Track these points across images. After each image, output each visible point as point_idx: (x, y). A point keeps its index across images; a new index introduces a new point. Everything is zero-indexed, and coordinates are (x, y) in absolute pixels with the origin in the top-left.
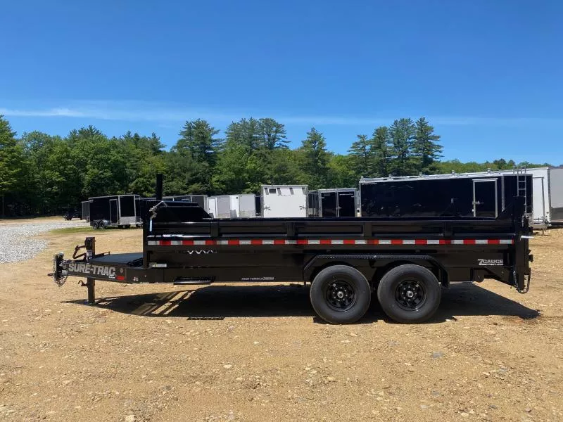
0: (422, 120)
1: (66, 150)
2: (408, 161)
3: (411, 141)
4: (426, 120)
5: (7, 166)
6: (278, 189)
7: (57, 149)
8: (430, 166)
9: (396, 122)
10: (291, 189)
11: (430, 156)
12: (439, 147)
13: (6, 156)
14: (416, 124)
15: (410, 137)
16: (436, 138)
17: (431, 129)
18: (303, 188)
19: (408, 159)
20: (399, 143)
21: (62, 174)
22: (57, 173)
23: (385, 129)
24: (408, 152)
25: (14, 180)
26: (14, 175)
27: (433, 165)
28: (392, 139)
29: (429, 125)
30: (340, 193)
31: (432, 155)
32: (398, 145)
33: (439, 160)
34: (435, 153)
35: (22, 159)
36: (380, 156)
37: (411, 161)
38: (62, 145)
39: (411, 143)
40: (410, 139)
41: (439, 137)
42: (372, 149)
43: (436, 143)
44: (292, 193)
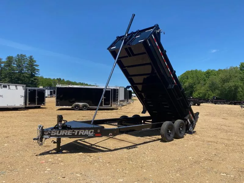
0: (31, 57)
2: (23, 74)
3: (25, 65)
4: (33, 57)
6: (9, 86)
8: (34, 78)
9: (18, 55)
10: (16, 86)
11: (33, 73)
12: (38, 70)
14: (28, 58)
15: (25, 63)
16: (37, 66)
17: (35, 61)
18: (23, 86)
19: (24, 73)
20: (19, 65)
23: (12, 57)
24: (23, 70)
27: (35, 77)
28: (16, 63)
29: (34, 59)
30: (38, 90)
31: (35, 73)
32: (19, 66)
33: (38, 76)
34: (37, 73)
36: (10, 70)
37: (25, 75)
39: (25, 66)
40: (25, 64)
41: (39, 65)
42: (5, 66)
43: (36, 68)
44: (17, 89)
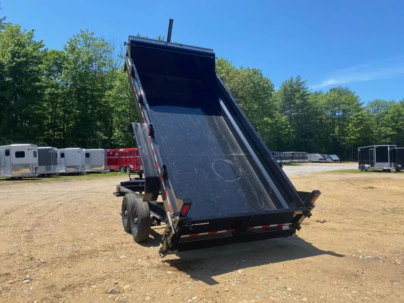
1: (398, 111)
5: (353, 126)
7: (391, 110)
13: (353, 119)
21: (394, 128)
22: (390, 129)
25: (358, 135)
26: (358, 132)
35: (365, 121)
38: (395, 107)
